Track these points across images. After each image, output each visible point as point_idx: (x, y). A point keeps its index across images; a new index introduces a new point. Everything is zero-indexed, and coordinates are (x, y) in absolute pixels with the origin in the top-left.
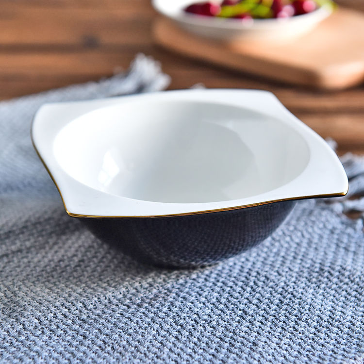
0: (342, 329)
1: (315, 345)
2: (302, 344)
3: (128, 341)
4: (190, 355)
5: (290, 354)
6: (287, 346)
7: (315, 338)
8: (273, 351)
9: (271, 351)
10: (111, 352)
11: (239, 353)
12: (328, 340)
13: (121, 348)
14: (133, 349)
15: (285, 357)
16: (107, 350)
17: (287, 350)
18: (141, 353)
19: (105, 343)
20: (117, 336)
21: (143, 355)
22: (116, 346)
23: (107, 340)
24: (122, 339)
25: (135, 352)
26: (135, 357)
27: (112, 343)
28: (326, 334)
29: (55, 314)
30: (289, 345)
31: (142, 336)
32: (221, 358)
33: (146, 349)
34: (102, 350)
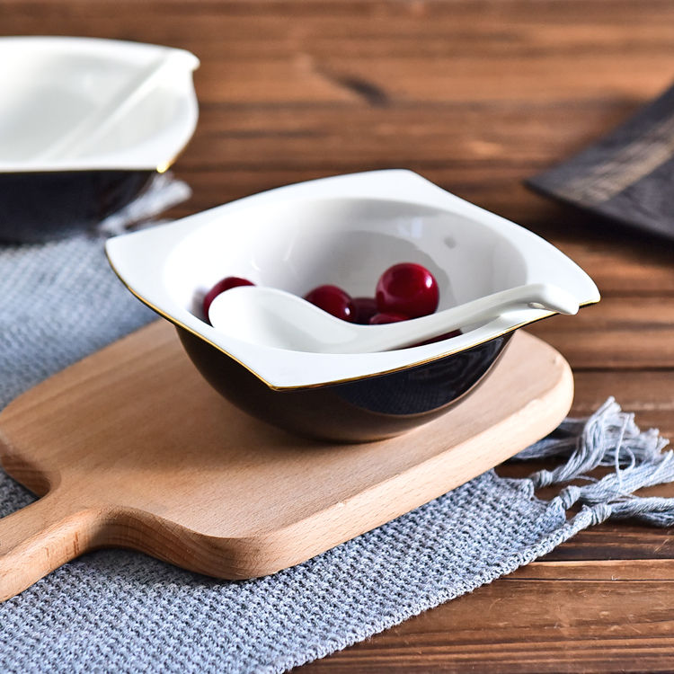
0: (365, 582)
1: (325, 606)
2: (308, 605)
3: (74, 609)
4: (157, 624)
5: (290, 620)
6: (286, 608)
7: (327, 596)
8: (267, 615)
9: (264, 616)
10: (51, 623)
11: (222, 620)
12: (343, 597)
13: (65, 618)
14: (81, 618)
15: (282, 623)
16: (45, 621)
17: (286, 614)
18: (91, 623)
19: (43, 612)
20: (59, 602)
21: (93, 625)
22: (58, 615)
23: (45, 608)
24: (67, 606)
25: (83, 621)
26: (82, 628)
27: (53, 612)
28: (342, 590)
30: (290, 607)
32: (196, 626)
33: (97, 617)
34: (40, 621)
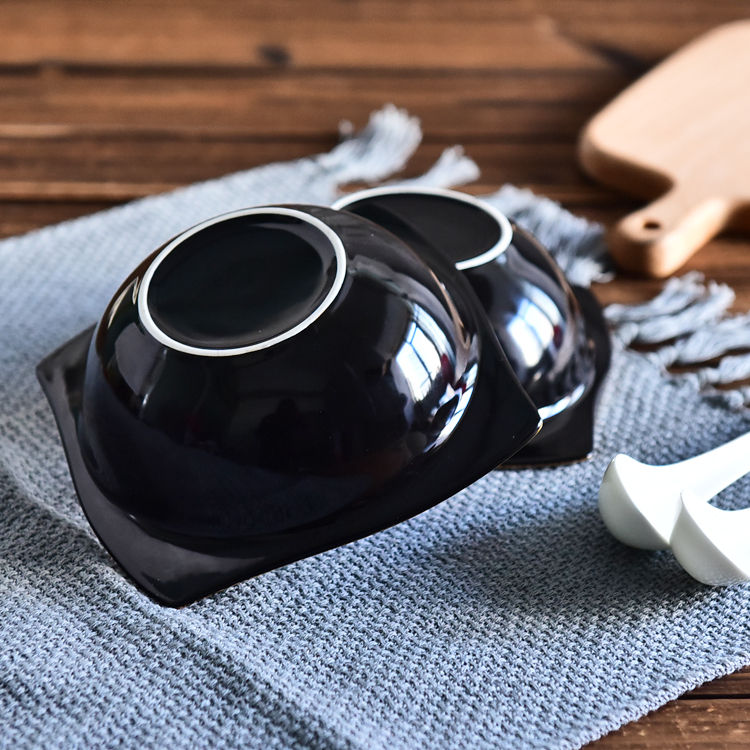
1: (720, 617)
3: (455, 616)
4: (547, 633)
5: (686, 632)
6: (680, 619)
7: (719, 606)
8: (662, 627)
9: (659, 628)
10: (436, 631)
11: (615, 631)
12: (737, 609)
13: (448, 626)
14: (465, 626)
15: (679, 635)
16: (428, 628)
17: (681, 626)
18: (477, 631)
19: (424, 619)
20: (438, 609)
21: (480, 634)
22: (441, 623)
23: (425, 615)
24: (447, 612)
25: (469, 630)
26: (470, 637)
27: (435, 619)
29: (342, 575)
30: (683, 618)
31: (474, 607)
32: (589, 637)
33: (482, 625)
34: (423, 628)
